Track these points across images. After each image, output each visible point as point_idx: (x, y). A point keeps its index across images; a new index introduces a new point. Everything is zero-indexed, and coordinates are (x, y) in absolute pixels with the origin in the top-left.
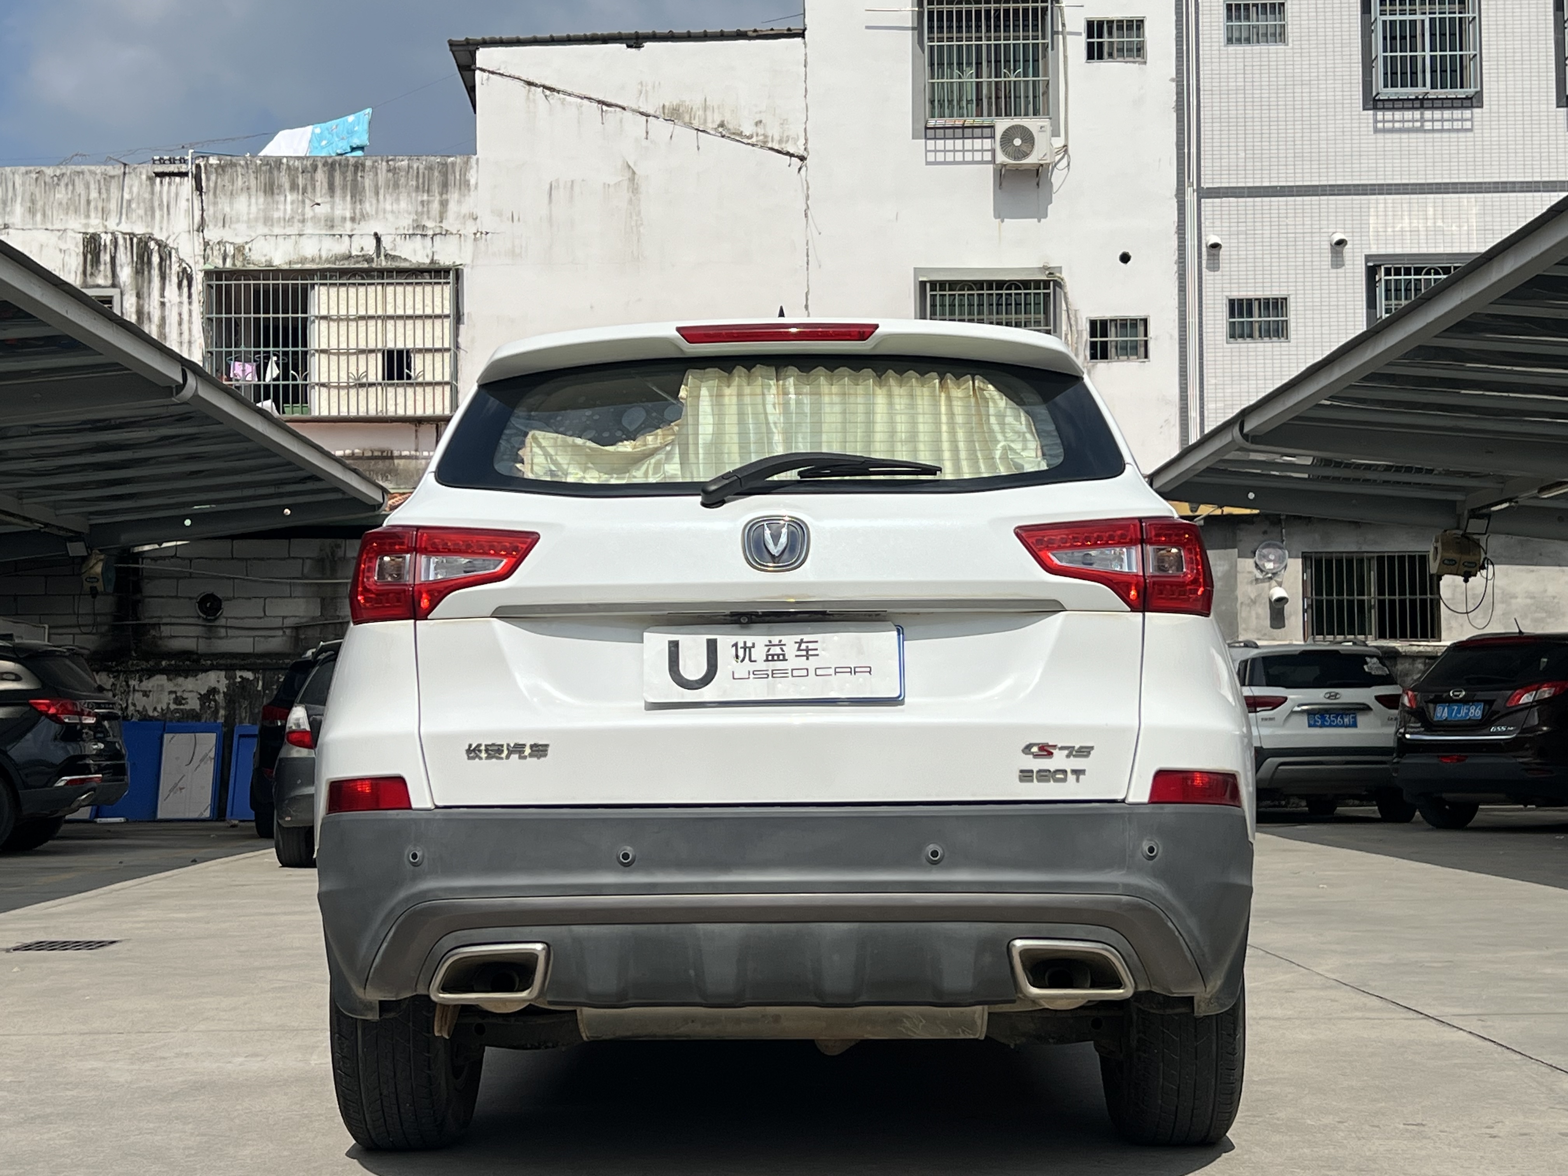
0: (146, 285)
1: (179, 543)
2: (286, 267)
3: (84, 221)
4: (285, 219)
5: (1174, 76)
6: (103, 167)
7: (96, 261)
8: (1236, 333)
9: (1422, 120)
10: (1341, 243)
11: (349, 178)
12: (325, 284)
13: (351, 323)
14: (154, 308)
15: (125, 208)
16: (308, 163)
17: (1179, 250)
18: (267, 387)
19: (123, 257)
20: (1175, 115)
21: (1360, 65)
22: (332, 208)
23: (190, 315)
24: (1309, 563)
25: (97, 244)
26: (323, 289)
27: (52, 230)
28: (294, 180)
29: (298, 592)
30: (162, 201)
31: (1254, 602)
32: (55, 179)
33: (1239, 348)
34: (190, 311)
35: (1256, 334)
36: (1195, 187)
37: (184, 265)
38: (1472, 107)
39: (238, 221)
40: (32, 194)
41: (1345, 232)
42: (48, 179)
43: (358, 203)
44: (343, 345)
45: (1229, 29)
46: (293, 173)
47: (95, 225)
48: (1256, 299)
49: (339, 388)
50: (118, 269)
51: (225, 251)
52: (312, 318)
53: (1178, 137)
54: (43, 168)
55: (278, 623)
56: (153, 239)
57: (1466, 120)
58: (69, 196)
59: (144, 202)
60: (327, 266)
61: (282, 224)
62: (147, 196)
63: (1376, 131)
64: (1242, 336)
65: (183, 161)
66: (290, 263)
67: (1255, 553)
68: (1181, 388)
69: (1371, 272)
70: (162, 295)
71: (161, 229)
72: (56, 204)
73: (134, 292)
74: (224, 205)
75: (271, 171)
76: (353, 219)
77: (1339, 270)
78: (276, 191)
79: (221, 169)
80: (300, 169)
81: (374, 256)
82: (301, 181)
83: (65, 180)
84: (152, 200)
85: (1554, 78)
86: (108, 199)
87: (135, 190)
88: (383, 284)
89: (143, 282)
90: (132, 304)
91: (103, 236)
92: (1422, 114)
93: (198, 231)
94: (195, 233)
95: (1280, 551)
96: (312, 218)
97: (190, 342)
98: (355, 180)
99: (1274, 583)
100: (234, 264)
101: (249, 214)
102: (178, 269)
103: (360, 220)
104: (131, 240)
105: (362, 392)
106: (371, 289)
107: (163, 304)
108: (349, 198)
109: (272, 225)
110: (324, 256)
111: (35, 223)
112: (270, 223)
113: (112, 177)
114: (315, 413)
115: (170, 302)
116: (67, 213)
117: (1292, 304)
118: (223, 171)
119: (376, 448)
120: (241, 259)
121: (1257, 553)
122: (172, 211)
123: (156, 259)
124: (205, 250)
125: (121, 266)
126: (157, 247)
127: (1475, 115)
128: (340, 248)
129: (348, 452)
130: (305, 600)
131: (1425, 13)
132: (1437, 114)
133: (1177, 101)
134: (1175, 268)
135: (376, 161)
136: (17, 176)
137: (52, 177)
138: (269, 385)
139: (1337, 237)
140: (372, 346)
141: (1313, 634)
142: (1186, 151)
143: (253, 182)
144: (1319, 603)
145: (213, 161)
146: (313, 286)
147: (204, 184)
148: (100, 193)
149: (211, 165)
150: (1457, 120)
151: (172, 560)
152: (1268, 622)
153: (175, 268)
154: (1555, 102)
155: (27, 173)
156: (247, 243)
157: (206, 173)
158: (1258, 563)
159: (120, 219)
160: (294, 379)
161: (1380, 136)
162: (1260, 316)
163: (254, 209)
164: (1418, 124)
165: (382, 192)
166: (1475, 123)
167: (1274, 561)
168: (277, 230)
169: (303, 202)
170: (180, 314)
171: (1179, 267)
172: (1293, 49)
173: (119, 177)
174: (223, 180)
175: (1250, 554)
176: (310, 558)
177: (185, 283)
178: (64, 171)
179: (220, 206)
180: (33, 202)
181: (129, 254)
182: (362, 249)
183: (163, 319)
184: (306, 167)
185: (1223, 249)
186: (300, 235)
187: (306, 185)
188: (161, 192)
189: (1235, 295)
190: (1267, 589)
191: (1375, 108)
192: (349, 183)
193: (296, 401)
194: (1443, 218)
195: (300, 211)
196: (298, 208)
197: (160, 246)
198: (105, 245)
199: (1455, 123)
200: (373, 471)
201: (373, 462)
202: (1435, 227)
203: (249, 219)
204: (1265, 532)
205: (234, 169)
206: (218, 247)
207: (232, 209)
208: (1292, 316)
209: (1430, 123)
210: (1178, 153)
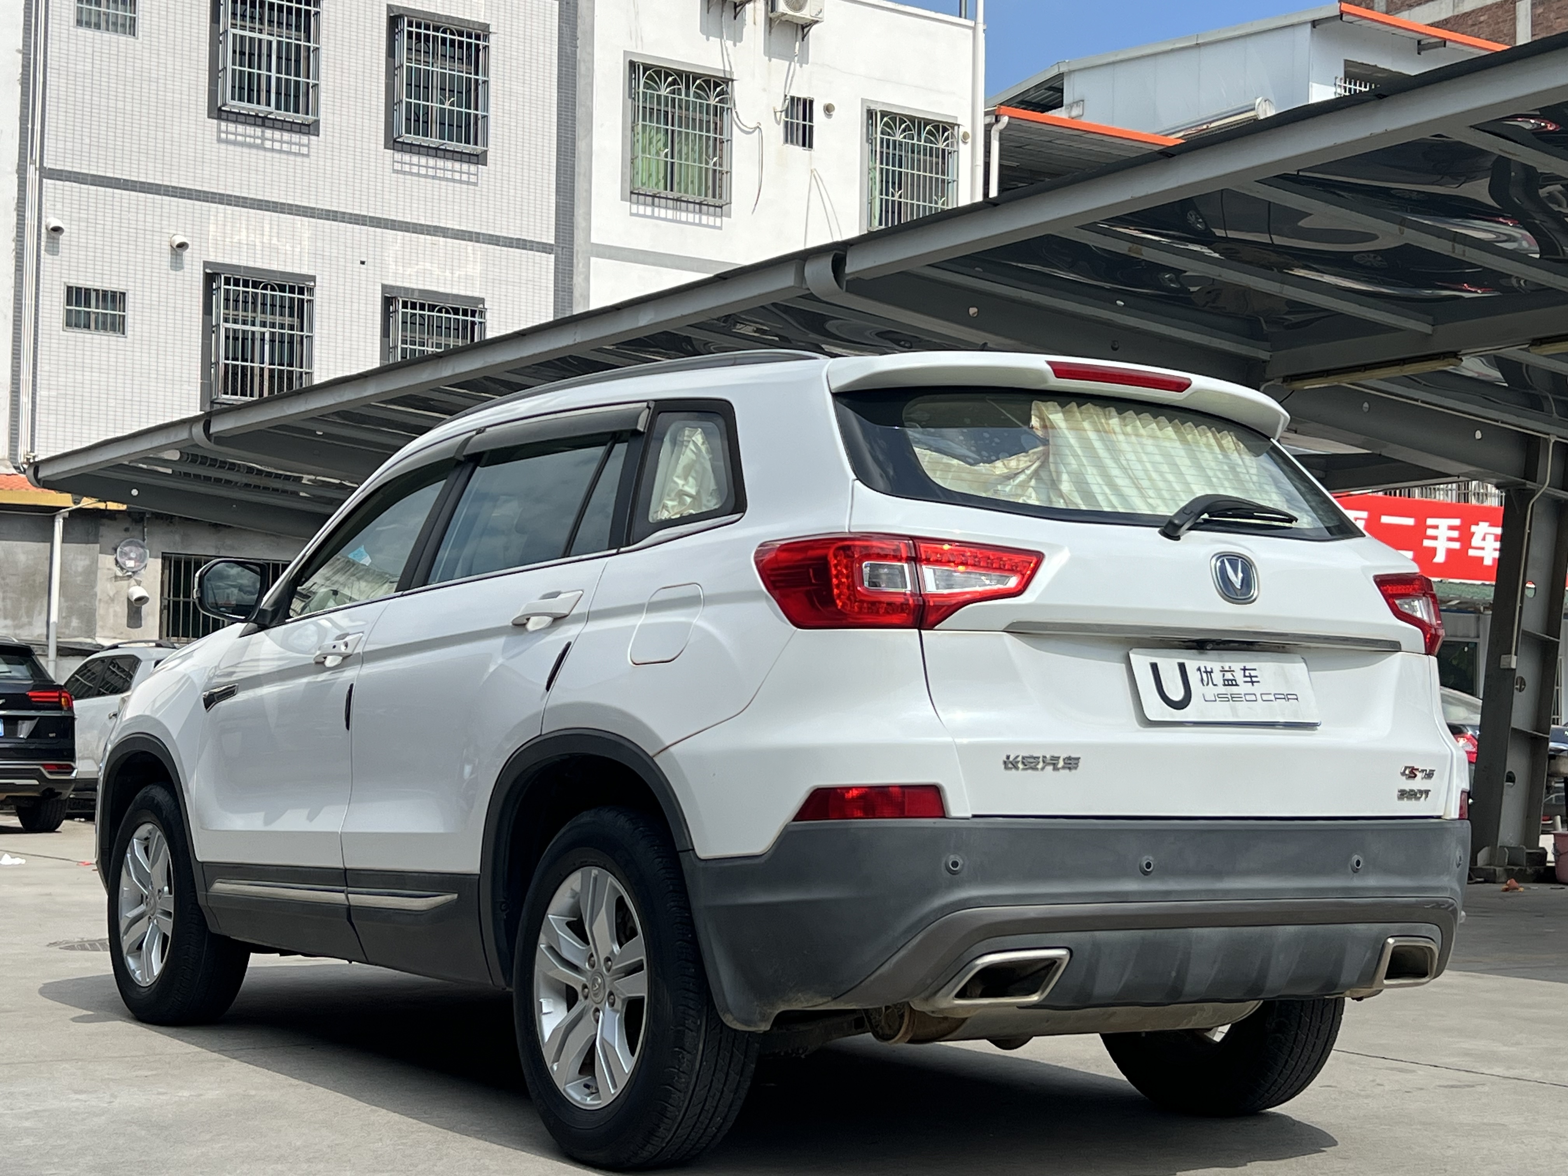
5: (21, 48)
8: (73, 321)
9: (263, 138)
10: (182, 246)
17: (17, 228)
20: (20, 87)
21: (207, 73)
24: (167, 564)
31: (112, 600)
33: (76, 337)
35: (93, 325)
36: (38, 166)
38: (309, 133)
41: (185, 236)
45: (80, 11)
48: (95, 290)
53: (21, 112)
57: (304, 145)
63: (219, 140)
64: (77, 326)
67: (116, 550)
68: (13, 371)
69: (210, 279)
77: (178, 273)
85: (383, 120)
92: (263, 132)
95: (141, 550)
99: (132, 581)
117: (130, 300)
121: (119, 550)
127: (312, 142)
131: (273, 35)
132: (277, 134)
133: (22, 74)
134: (13, 245)
139: (178, 240)
141: (168, 636)
142: (30, 126)
144: (176, 604)
150: (295, 144)
152: (125, 621)
154: (383, 143)
158: (119, 559)
161: (223, 146)
162: (97, 308)
164: (259, 141)
166: (312, 150)
167: (135, 560)
171: (16, 245)
172: (142, 43)
175: (110, 551)
185: (64, 234)
189: (73, 283)
190: (126, 586)
191: (219, 118)
194: (278, 237)
199: (293, 147)
202: (270, 244)
204: (127, 530)
208: (130, 312)
209: (270, 143)
210: (21, 128)
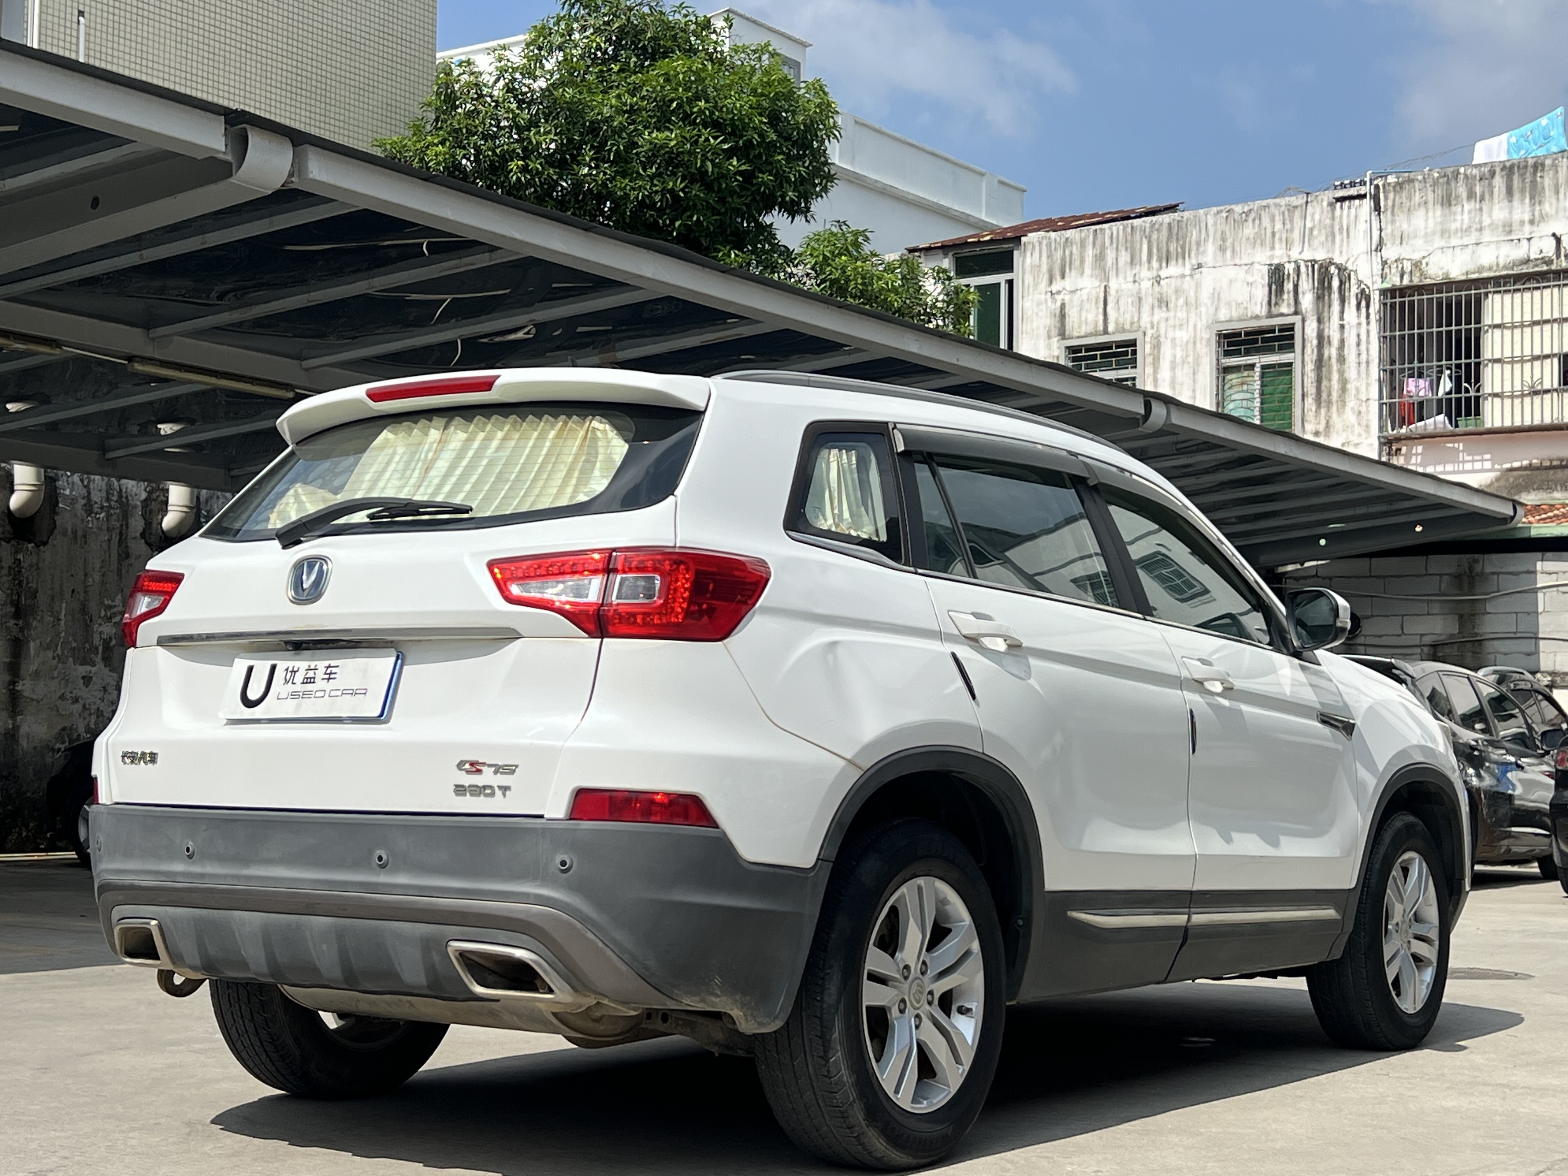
0: (1326, 309)
1: (1320, 562)
2: (1464, 278)
3: (1269, 253)
4: (1462, 230)
6: (1287, 199)
7: (1280, 290)
11: (1528, 180)
12: (1499, 292)
13: (1525, 329)
14: (1334, 331)
15: (1307, 236)
16: (1486, 170)
18: (1440, 401)
19: (1305, 284)
22: (1510, 213)
23: (1368, 336)
25: (1281, 274)
26: (1497, 297)
27: (1240, 265)
28: (1471, 188)
29: (1436, 608)
30: (1342, 226)
32: (1244, 215)
34: (1368, 332)
37: (1363, 286)
39: (1416, 236)
40: (1222, 232)
42: (1237, 216)
43: (1537, 205)
44: (1517, 353)
46: (1470, 181)
47: (1279, 256)
49: (1512, 397)
50: (1300, 296)
51: (1403, 268)
52: (1486, 328)
54: (1233, 207)
55: (1416, 641)
56: (1333, 264)
58: (1256, 230)
59: (1325, 228)
60: (1504, 273)
61: (1459, 235)
62: (1328, 222)
65: (1363, 183)
66: (1467, 273)
70: (1342, 318)
71: (1341, 253)
72: (1244, 239)
73: (1315, 318)
74: (1402, 223)
75: (1448, 183)
76: (1532, 222)
78: (1453, 202)
79: (1399, 186)
80: (1478, 178)
81: (1554, 257)
82: (1478, 189)
83: (1252, 216)
84: (1332, 226)
86: (1292, 230)
87: (1317, 217)
88: (1559, 286)
89: (1323, 306)
90: (1313, 330)
91: (1287, 265)
93: (1376, 250)
94: (1374, 253)
96: (1489, 226)
97: (1368, 362)
98: (1534, 182)
100: (1411, 281)
101: (1426, 228)
102: (1357, 291)
103: (1539, 222)
104: (1313, 266)
105: (1537, 399)
106: (1547, 292)
107: (1342, 327)
108: (1527, 200)
109: (1449, 237)
110: (1502, 263)
111: (1225, 260)
112: (1447, 235)
113: (1295, 207)
114: (1488, 425)
115: (1349, 324)
116: (1254, 247)
118: (1401, 188)
119: (1555, 457)
120: (1418, 275)
122: (1352, 234)
123: (1335, 283)
124: (1383, 269)
125: (1304, 293)
126: (1337, 271)
128: (1519, 252)
129: (1525, 463)
130: (1442, 617)
135: (1556, 159)
136: (1209, 217)
137: (1241, 214)
138: (1442, 400)
140: (1547, 351)
143: (1430, 196)
145: (1391, 179)
146: (1486, 294)
147: (1382, 204)
148: (1284, 224)
149: (1389, 184)
151: (1313, 579)
153: (1354, 290)
155: (1219, 212)
156: (1424, 258)
157: (1384, 192)
159: (1303, 247)
160: (1467, 391)
163: (1431, 223)
165: (1562, 190)
168: (1454, 241)
169: (1481, 209)
170: (1358, 335)
173: (1301, 206)
174: (1401, 198)
176: (1447, 574)
177: (1363, 303)
178: (1251, 207)
179: (1398, 224)
180: (1224, 240)
181: (1310, 280)
182: (1541, 251)
183: (1342, 341)
184: (1484, 174)
186: (1477, 244)
187: (1484, 192)
188: (1341, 216)
192: (1528, 185)
193: (1468, 414)
195: (1477, 220)
196: (1475, 217)
197: (1339, 269)
198: (1289, 274)
200: (1551, 481)
201: (1552, 472)
203: (1426, 233)
205: (1412, 185)
206: (1395, 265)
207: (1409, 226)
